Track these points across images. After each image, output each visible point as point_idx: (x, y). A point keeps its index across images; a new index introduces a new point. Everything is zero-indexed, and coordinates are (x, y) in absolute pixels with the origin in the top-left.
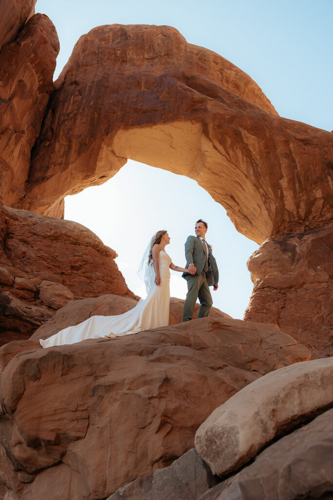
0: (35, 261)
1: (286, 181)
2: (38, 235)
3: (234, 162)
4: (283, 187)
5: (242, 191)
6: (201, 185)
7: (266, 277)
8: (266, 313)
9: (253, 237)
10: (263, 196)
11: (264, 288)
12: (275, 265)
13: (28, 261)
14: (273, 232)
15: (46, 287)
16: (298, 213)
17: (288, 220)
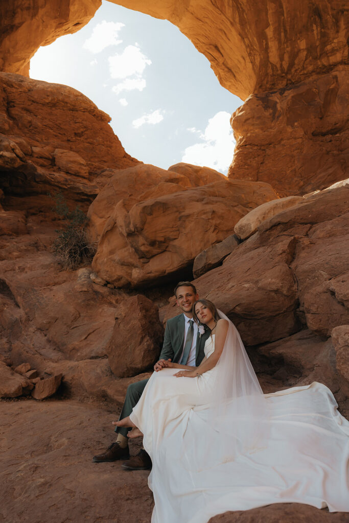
0: (42, 130)
1: (272, 30)
2: (37, 103)
3: (220, 7)
4: (269, 37)
5: (227, 40)
6: (183, 33)
7: (249, 135)
8: (247, 169)
9: (236, 92)
10: (247, 46)
11: (246, 145)
12: (257, 123)
13: (35, 130)
14: (256, 86)
15: (60, 155)
16: (281, 65)
17: (271, 73)
